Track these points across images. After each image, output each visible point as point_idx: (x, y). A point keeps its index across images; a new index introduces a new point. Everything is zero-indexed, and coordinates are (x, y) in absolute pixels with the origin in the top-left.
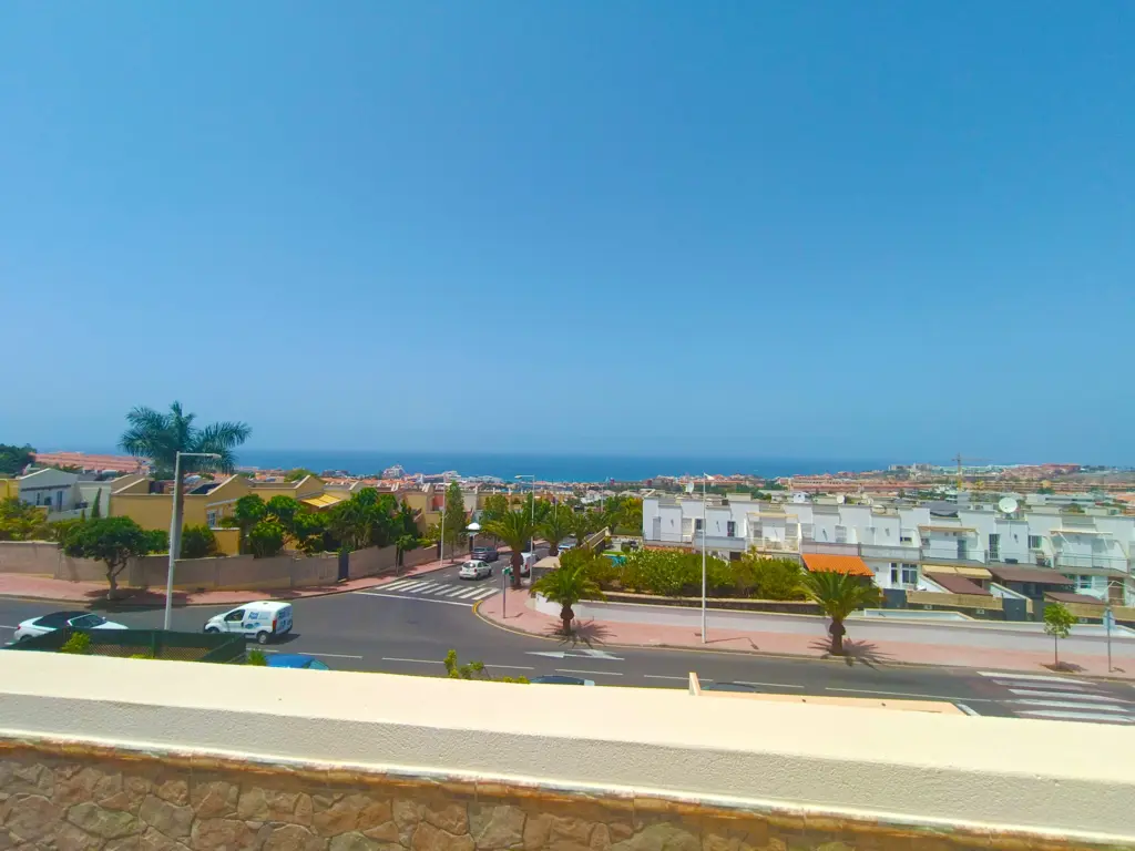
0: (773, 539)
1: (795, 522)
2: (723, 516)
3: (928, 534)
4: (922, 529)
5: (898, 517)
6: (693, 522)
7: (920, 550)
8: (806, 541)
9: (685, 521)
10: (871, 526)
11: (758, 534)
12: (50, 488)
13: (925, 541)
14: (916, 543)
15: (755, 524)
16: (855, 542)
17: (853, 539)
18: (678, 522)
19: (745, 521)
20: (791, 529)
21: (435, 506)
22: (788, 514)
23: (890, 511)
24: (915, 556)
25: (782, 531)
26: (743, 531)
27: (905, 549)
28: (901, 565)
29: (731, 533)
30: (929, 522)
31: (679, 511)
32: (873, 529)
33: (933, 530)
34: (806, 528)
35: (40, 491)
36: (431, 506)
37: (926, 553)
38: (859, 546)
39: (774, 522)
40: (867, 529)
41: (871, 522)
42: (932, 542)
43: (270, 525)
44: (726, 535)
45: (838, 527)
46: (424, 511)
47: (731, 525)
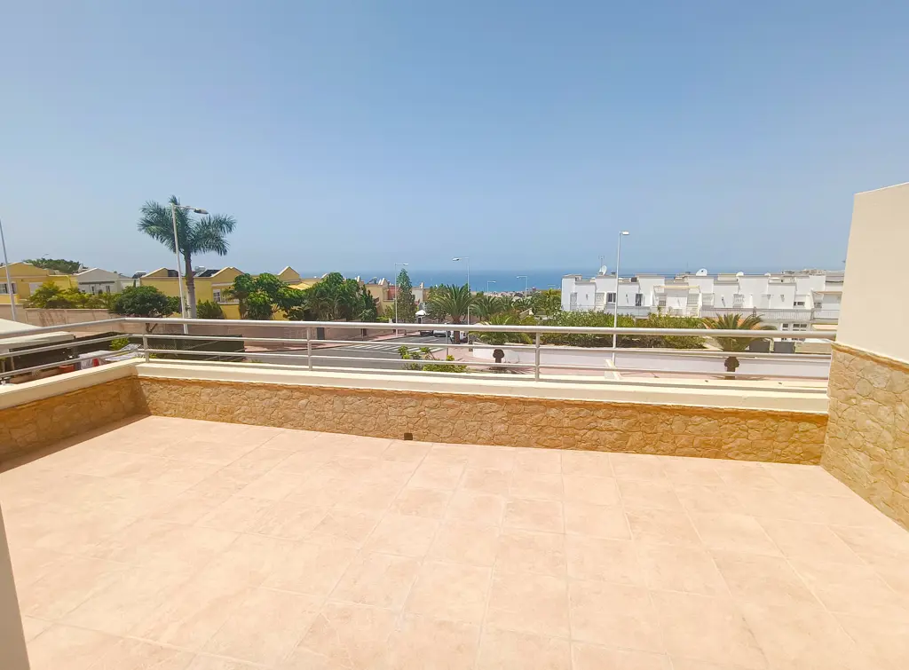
0: (675, 306)
1: (698, 292)
2: (632, 290)
3: (821, 298)
4: (815, 294)
5: (794, 284)
6: (605, 295)
7: (812, 312)
8: (705, 308)
9: (598, 295)
10: (767, 293)
11: (663, 303)
12: (100, 283)
13: (818, 305)
14: (809, 305)
15: (660, 295)
16: (751, 306)
17: (749, 304)
18: (592, 296)
19: (652, 293)
20: (692, 299)
21: (390, 298)
22: (690, 286)
23: (787, 280)
24: (805, 317)
25: (684, 300)
26: (649, 301)
27: (797, 311)
28: (792, 325)
29: (638, 304)
30: (824, 288)
31: (594, 286)
32: (769, 296)
33: (826, 294)
34: (707, 297)
35: (93, 285)
36: (386, 297)
37: (816, 315)
38: (754, 310)
39: (677, 293)
40: (763, 296)
41: (767, 290)
42: (823, 305)
43: (261, 295)
44: (634, 305)
45: (736, 296)
46: (381, 299)
47: (639, 296)
